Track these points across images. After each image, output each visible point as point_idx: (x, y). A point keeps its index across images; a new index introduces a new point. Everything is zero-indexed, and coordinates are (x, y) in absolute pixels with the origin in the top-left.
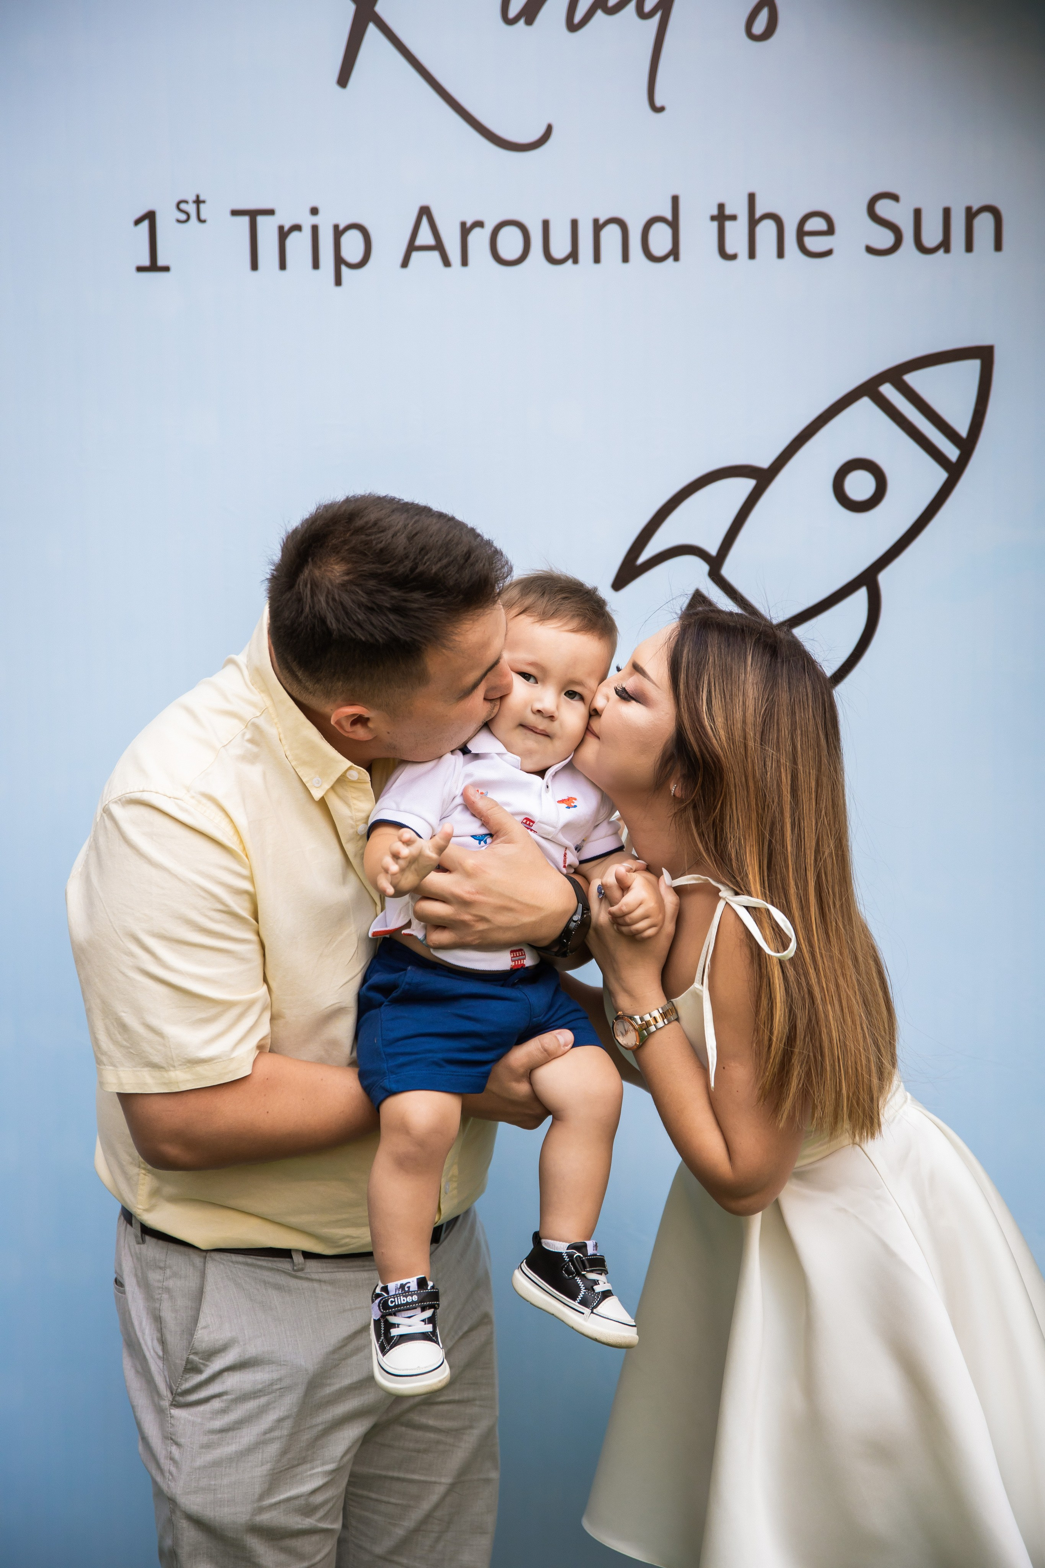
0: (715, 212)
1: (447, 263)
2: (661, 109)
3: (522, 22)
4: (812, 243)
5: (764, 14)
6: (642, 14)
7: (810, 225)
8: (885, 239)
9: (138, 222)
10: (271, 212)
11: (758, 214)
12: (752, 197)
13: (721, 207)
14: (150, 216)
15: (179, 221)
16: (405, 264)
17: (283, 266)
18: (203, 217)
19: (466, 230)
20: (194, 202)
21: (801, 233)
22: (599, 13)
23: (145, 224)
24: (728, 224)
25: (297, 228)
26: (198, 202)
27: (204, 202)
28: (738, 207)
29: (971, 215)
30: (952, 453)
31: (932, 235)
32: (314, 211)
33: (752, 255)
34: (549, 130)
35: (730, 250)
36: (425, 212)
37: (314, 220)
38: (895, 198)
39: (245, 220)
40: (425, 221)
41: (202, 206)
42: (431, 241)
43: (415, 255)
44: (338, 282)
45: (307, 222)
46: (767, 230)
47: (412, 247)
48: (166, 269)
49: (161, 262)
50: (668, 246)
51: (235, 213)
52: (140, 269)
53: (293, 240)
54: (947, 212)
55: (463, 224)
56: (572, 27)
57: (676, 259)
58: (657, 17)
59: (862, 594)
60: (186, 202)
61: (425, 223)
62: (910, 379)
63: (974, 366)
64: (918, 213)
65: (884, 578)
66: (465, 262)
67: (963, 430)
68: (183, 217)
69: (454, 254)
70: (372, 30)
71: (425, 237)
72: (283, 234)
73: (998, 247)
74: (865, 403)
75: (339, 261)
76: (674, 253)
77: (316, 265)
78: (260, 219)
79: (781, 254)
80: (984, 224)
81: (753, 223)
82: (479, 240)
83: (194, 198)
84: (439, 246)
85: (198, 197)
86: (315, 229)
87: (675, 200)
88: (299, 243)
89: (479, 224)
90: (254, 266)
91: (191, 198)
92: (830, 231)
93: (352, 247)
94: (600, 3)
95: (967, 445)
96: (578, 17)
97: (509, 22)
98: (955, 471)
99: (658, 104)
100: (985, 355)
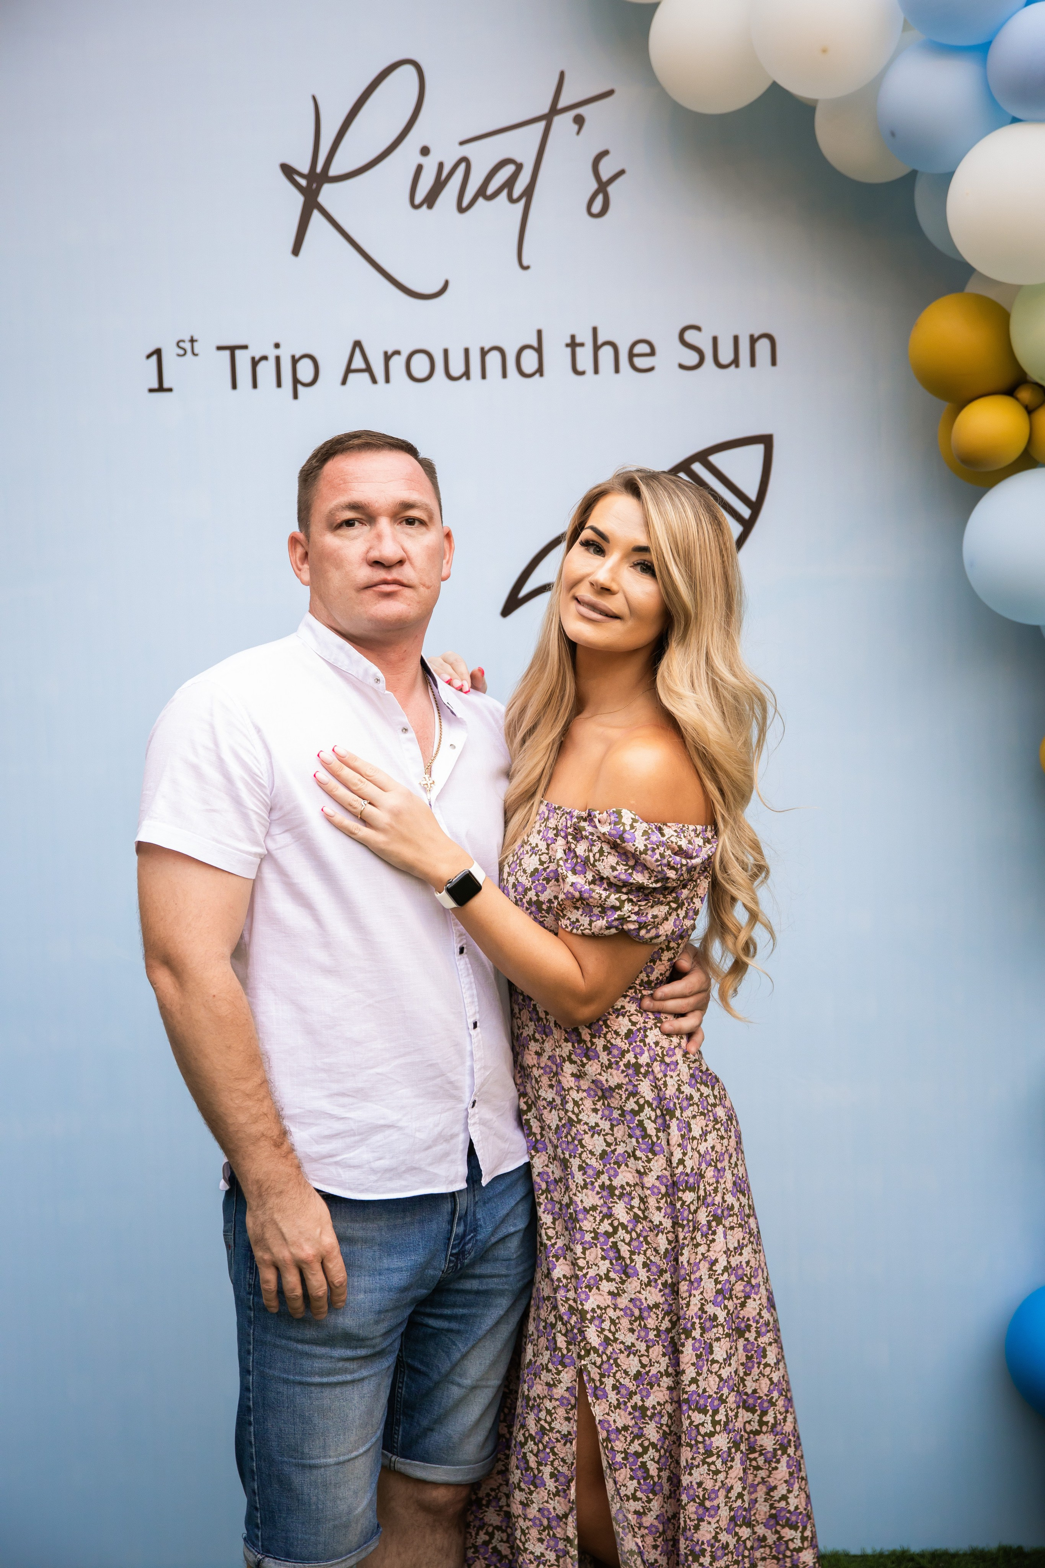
0: (569, 341)
1: (374, 381)
2: (527, 268)
3: (425, 207)
4: (639, 362)
5: (600, 199)
6: (512, 200)
7: (637, 350)
8: (692, 358)
9: (149, 356)
10: (245, 347)
11: (600, 342)
12: (595, 330)
13: (573, 337)
14: (158, 352)
15: (179, 355)
16: (344, 382)
17: (255, 386)
18: (196, 351)
19: (387, 357)
20: (189, 341)
21: (631, 355)
22: (481, 200)
23: (154, 358)
24: (579, 350)
25: (265, 358)
26: (192, 341)
27: (196, 341)
28: (585, 337)
29: (753, 340)
30: (746, 512)
31: (726, 356)
32: (277, 346)
33: (596, 371)
34: (446, 283)
35: (580, 368)
36: (358, 344)
37: (277, 352)
38: (698, 329)
39: (227, 353)
40: (358, 352)
41: (195, 344)
42: (362, 366)
43: (351, 376)
44: (296, 396)
45: (272, 353)
46: (606, 354)
47: (349, 370)
48: (170, 390)
49: (166, 385)
50: (535, 366)
51: (220, 348)
52: (151, 391)
53: (262, 367)
54: (736, 339)
55: (386, 353)
56: (461, 210)
57: (541, 375)
58: (523, 201)
60: (183, 341)
61: (358, 353)
62: (714, 459)
63: (760, 448)
64: (715, 340)
66: (387, 380)
67: (753, 496)
68: (182, 352)
69: (380, 375)
70: (316, 214)
72: (255, 363)
73: (774, 363)
74: (682, 476)
75: (296, 381)
76: (540, 371)
77: (279, 384)
78: (238, 353)
79: (617, 370)
80: (763, 346)
81: (596, 348)
82: (397, 364)
83: (189, 338)
84: (368, 369)
85: (192, 337)
86: (278, 359)
87: (539, 333)
88: (266, 370)
89: (398, 353)
90: (234, 386)
91: (188, 338)
92: (653, 353)
93: (305, 371)
94: (482, 192)
95: (756, 507)
96: (466, 202)
97: (416, 207)
98: (748, 525)
99: (525, 263)
100: (766, 441)
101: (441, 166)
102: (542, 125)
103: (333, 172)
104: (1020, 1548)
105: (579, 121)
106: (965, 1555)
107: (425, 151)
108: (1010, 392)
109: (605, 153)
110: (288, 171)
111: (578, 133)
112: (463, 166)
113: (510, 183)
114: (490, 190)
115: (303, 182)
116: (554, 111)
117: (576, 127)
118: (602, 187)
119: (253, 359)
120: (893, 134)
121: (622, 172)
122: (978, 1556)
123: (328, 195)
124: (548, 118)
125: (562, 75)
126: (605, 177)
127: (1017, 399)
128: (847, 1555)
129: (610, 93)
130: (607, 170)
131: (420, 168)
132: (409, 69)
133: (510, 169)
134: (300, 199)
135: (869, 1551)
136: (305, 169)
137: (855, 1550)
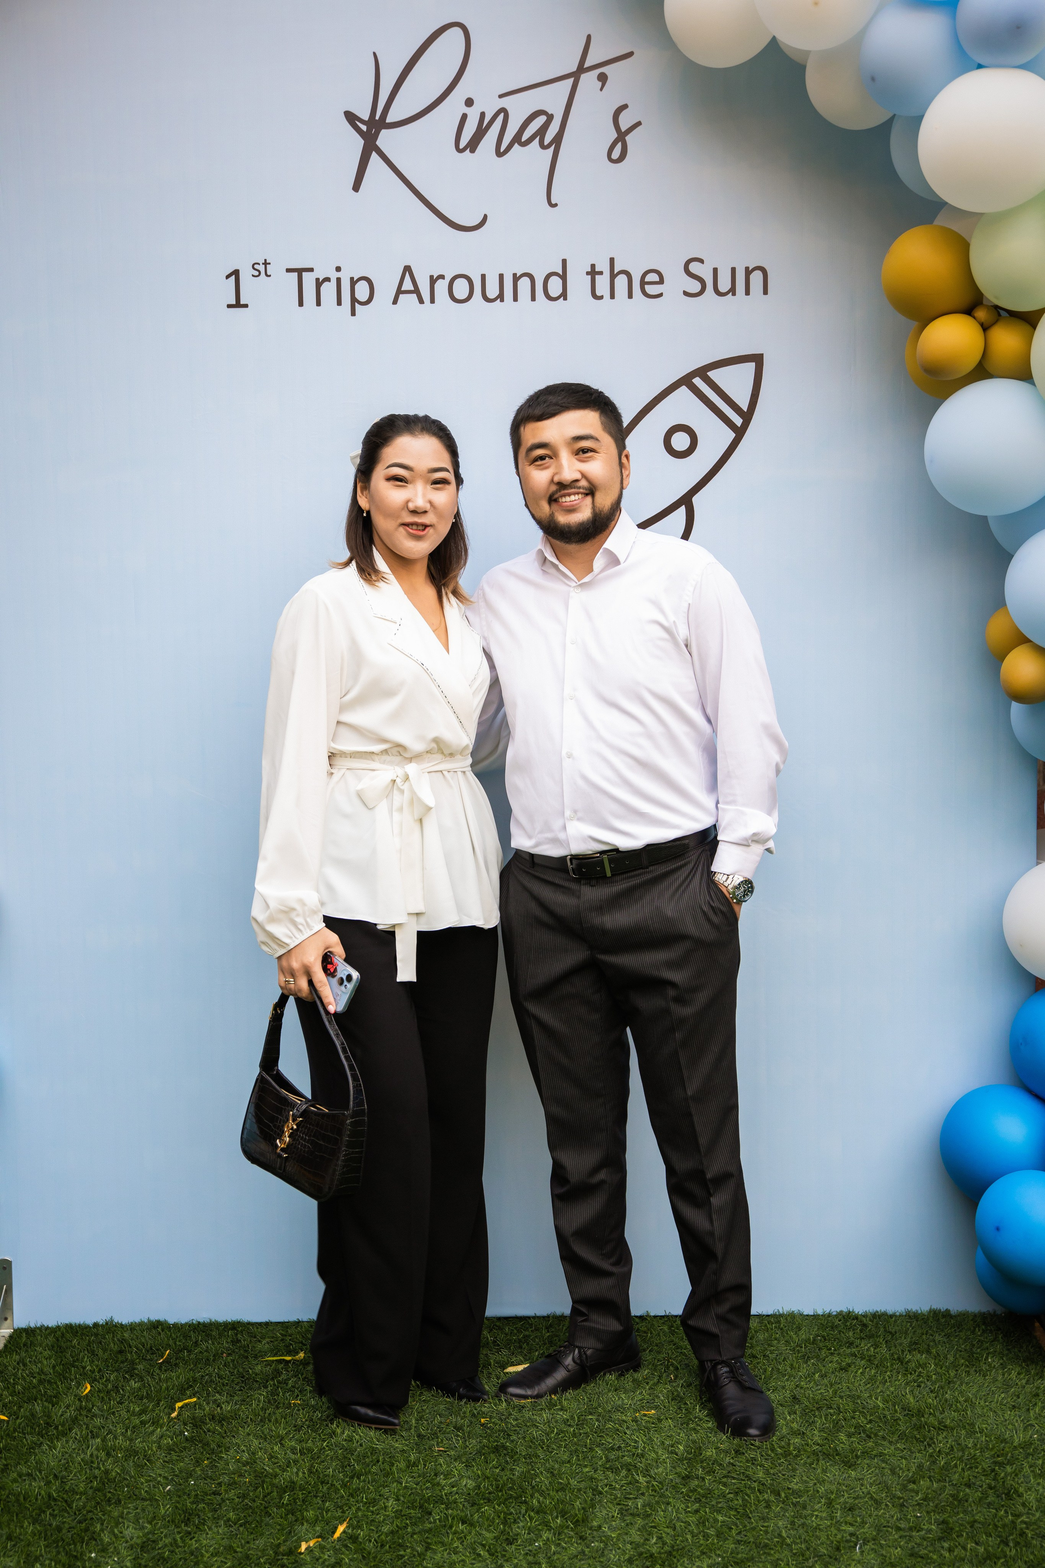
0: (589, 269)
1: (421, 301)
2: (556, 205)
3: (468, 151)
4: (649, 289)
5: (619, 147)
6: (543, 146)
7: (648, 279)
8: (696, 287)
9: (228, 277)
10: (311, 270)
11: (616, 271)
12: (612, 260)
13: (593, 266)
14: (236, 273)
15: (253, 276)
16: (395, 302)
17: (318, 303)
18: (269, 273)
19: (433, 281)
20: (263, 264)
21: (643, 283)
22: (516, 146)
23: (233, 278)
24: (598, 277)
25: (327, 279)
27: (269, 264)
28: (603, 266)
29: (748, 272)
30: (738, 421)
31: (725, 285)
32: (338, 269)
33: (612, 296)
34: (485, 217)
35: (598, 293)
36: (407, 269)
37: (338, 275)
38: (701, 261)
39: (295, 275)
40: (407, 275)
41: (268, 267)
42: (411, 288)
43: (402, 297)
44: (353, 313)
45: (334, 275)
46: (621, 281)
47: (399, 292)
48: (246, 306)
49: (242, 302)
50: (560, 291)
51: (288, 270)
52: (229, 306)
53: (325, 287)
54: (733, 270)
55: (432, 277)
56: (499, 154)
57: (565, 299)
58: (553, 148)
59: (682, 510)
60: (259, 264)
61: (407, 277)
62: (712, 374)
63: (752, 366)
64: (715, 271)
65: (695, 499)
66: (432, 301)
67: (744, 406)
68: (256, 273)
69: (426, 296)
70: (374, 156)
71: (408, 285)
72: (319, 284)
73: (765, 292)
74: (684, 389)
75: (354, 300)
76: (564, 295)
77: (339, 303)
78: (305, 275)
79: (630, 296)
80: (756, 278)
81: (613, 276)
82: (441, 287)
84: (416, 291)
85: (265, 260)
86: (339, 280)
87: (564, 262)
88: (328, 290)
89: (442, 277)
90: (301, 304)
91: (262, 261)
92: (661, 281)
93: (362, 290)
94: (517, 139)
95: (747, 416)
96: (503, 147)
97: (460, 151)
98: (740, 432)
99: (553, 202)
100: (758, 359)
101: (483, 115)
102: (571, 81)
103: (389, 119)
104: (947, 1311)
105: (603, 78)
106: (901, 1315)
107: (469, 102)
108: (969, 311)
109: (625, 107)
110: (351, 118)
111: (601, 89)
112: (502, 116)
113: (541, 132)
114: (525, 137)
115: (364, 128)
116: (581, 69)
117: (600, 84)
118: (621, 137)
119: (317, 280)
120: (873, 79)
121: (639, 124)
122: (912, 1317)
123: (386, 139)
124: (576, 75)
125: (589, 37)
126: (624, 127)
127: (974, 318)
128: (801, 1315)
129: (631, 54)
130: (625, 122)
131: (464, 117)
132: (457, 32)
133: (542, 119)
134: (361, 142)
135: (820, 1312)
136: (366, 117)
137: (808, 1311)
